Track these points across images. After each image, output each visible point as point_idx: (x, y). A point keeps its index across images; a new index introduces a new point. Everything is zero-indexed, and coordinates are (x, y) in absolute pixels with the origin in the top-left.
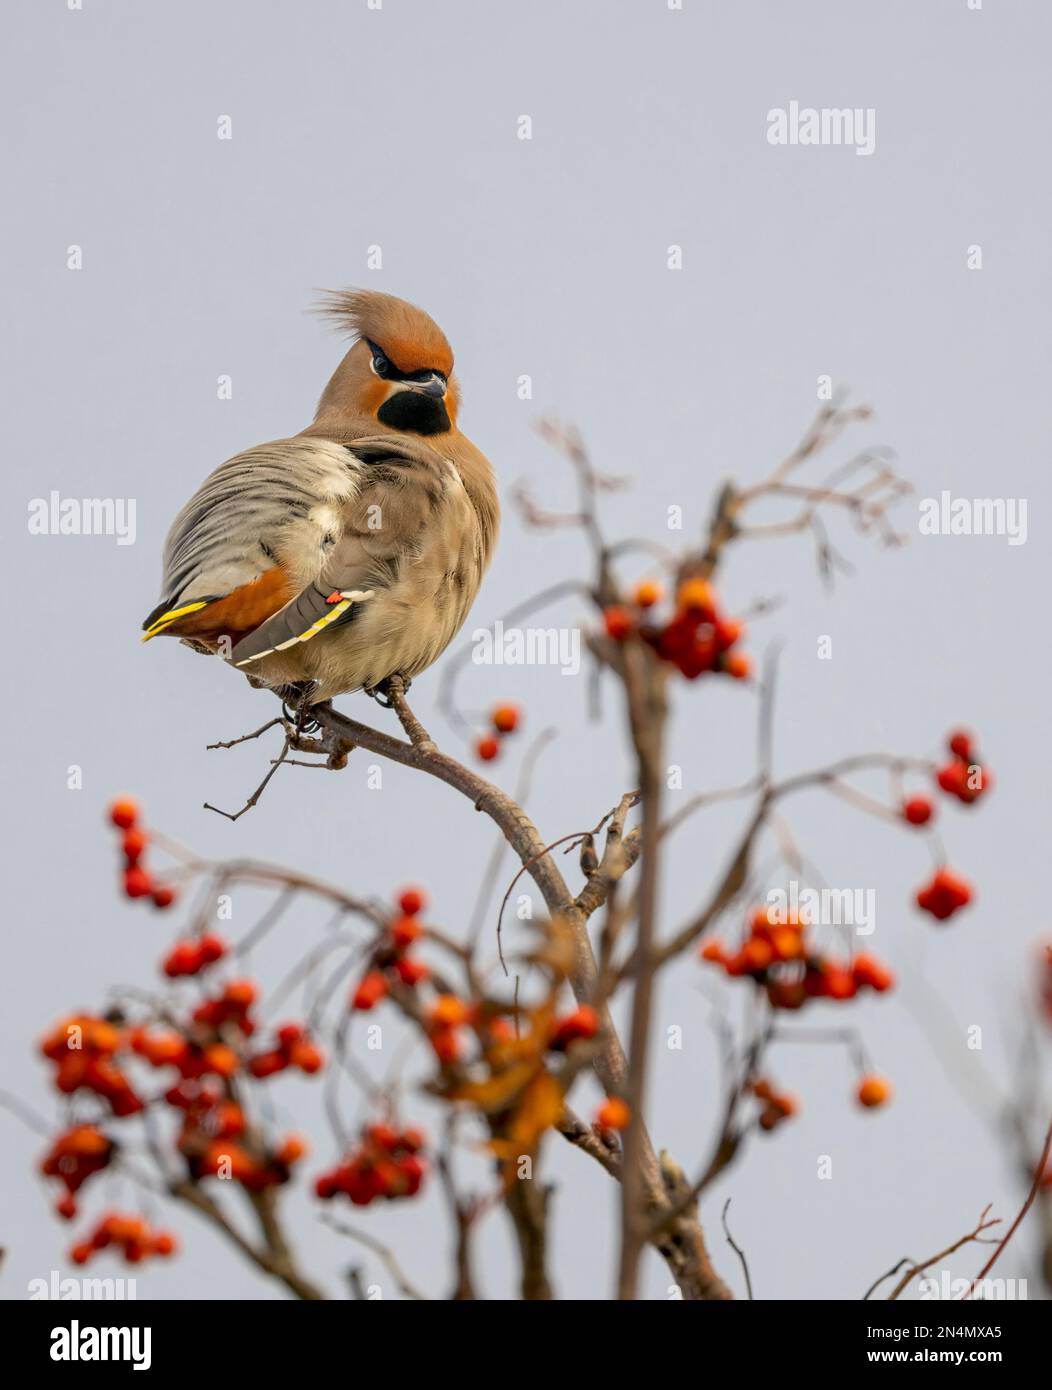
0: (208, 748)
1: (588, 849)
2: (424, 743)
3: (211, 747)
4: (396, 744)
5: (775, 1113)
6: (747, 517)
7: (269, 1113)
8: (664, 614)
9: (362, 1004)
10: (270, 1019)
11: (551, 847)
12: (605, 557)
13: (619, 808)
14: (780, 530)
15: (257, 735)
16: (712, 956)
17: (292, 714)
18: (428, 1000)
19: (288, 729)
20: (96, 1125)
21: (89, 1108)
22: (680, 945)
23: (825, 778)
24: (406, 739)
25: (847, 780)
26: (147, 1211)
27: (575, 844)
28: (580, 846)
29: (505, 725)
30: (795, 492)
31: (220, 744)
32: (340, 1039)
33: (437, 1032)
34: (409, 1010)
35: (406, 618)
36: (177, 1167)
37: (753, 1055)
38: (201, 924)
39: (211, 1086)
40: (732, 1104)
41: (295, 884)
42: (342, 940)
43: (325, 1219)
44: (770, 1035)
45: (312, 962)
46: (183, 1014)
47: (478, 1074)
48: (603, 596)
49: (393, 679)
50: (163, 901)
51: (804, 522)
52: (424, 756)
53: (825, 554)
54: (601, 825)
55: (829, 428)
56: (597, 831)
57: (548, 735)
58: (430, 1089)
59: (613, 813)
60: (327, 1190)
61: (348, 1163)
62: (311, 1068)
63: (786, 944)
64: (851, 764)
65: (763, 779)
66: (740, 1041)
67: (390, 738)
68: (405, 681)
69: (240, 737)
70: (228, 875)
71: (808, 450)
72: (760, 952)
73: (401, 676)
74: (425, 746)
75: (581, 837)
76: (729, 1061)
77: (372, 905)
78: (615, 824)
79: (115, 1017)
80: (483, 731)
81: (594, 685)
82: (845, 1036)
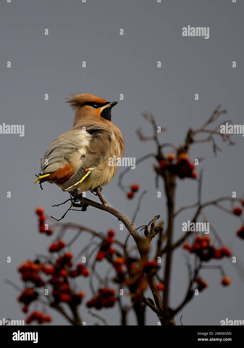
0: (52, 206)
1: (146, 229)
2: (105, 204)
3: (53, 206)
4: (99, 204)
5: (202, 286)
6: (196, 138)
7: (76, 286)
8: (175, 162)
9: (98, 259)
10: (75, 262)
11: (137, 229)
12: (160, 148)
13: (154, 220)
14: (204, 141)
15: (64, 203)
16: (186, 247)
17: (73, 197)
18: (115, 258)
19: (72, 201)
20: (32, 289)
21: (30, 285)
22: (178, 244)
23: (214, 203)
24: (101, 203)
25: (220, 203)
26: (44, 311)
27: (143, 228)
28: (144, 229)
29: (135, 189)
30: (207, 131)
31: (55, 205)
32: (93, 268)
33: (117, 266)
34: (110, 260)
35: (102, 173)
36: (52, 299)
37: (196, 272)
38: (59, 238)
39: (61, 279)
40: (191, 284)
41: (82, 229)
42: (94, 243)
43: (89, 312)
44: (200, 267)
45: (86, 249)
46: (54, 261)
47: (127, 276)
48: (159, 157)
49: (97, 188)
50: (49, 233)
51: (209, 139)
52: (106, 207)
53: (215, 147)
54: (149, 224)
55: (216, 116)
56: (148, 225)
57: (145, 192)
58: (115, 281)
59: (152, 221)
60: (90, 305)
61: (95, 298)
62: (86, 275)
63: (205, 244)
64: (221, 199)
65: (199, 203)
66: (193, 268)
67: (97, 203)
68: (100, 189)
69: (60, 204)
70: (66, 226)
71: (210, 121)
72: (198, 246)
73: (100, 188)
74: (106, 205)
75: (144, 227)
76: (190, 273)
77: (101, 234)
78: (153, 223)
79: (37, 262)
80: (129, 191)
81: (157, 179)
82: (219, 267)
